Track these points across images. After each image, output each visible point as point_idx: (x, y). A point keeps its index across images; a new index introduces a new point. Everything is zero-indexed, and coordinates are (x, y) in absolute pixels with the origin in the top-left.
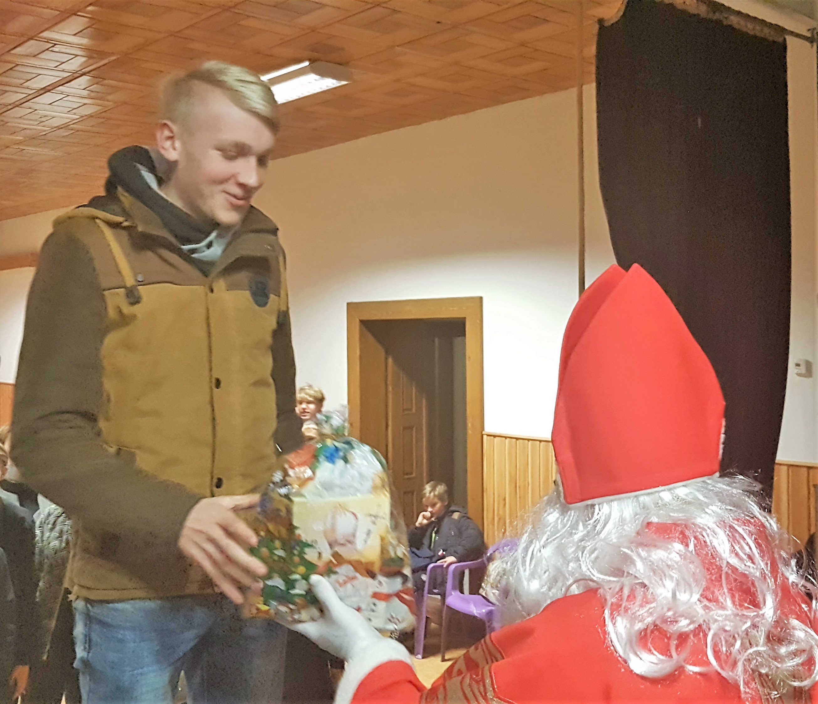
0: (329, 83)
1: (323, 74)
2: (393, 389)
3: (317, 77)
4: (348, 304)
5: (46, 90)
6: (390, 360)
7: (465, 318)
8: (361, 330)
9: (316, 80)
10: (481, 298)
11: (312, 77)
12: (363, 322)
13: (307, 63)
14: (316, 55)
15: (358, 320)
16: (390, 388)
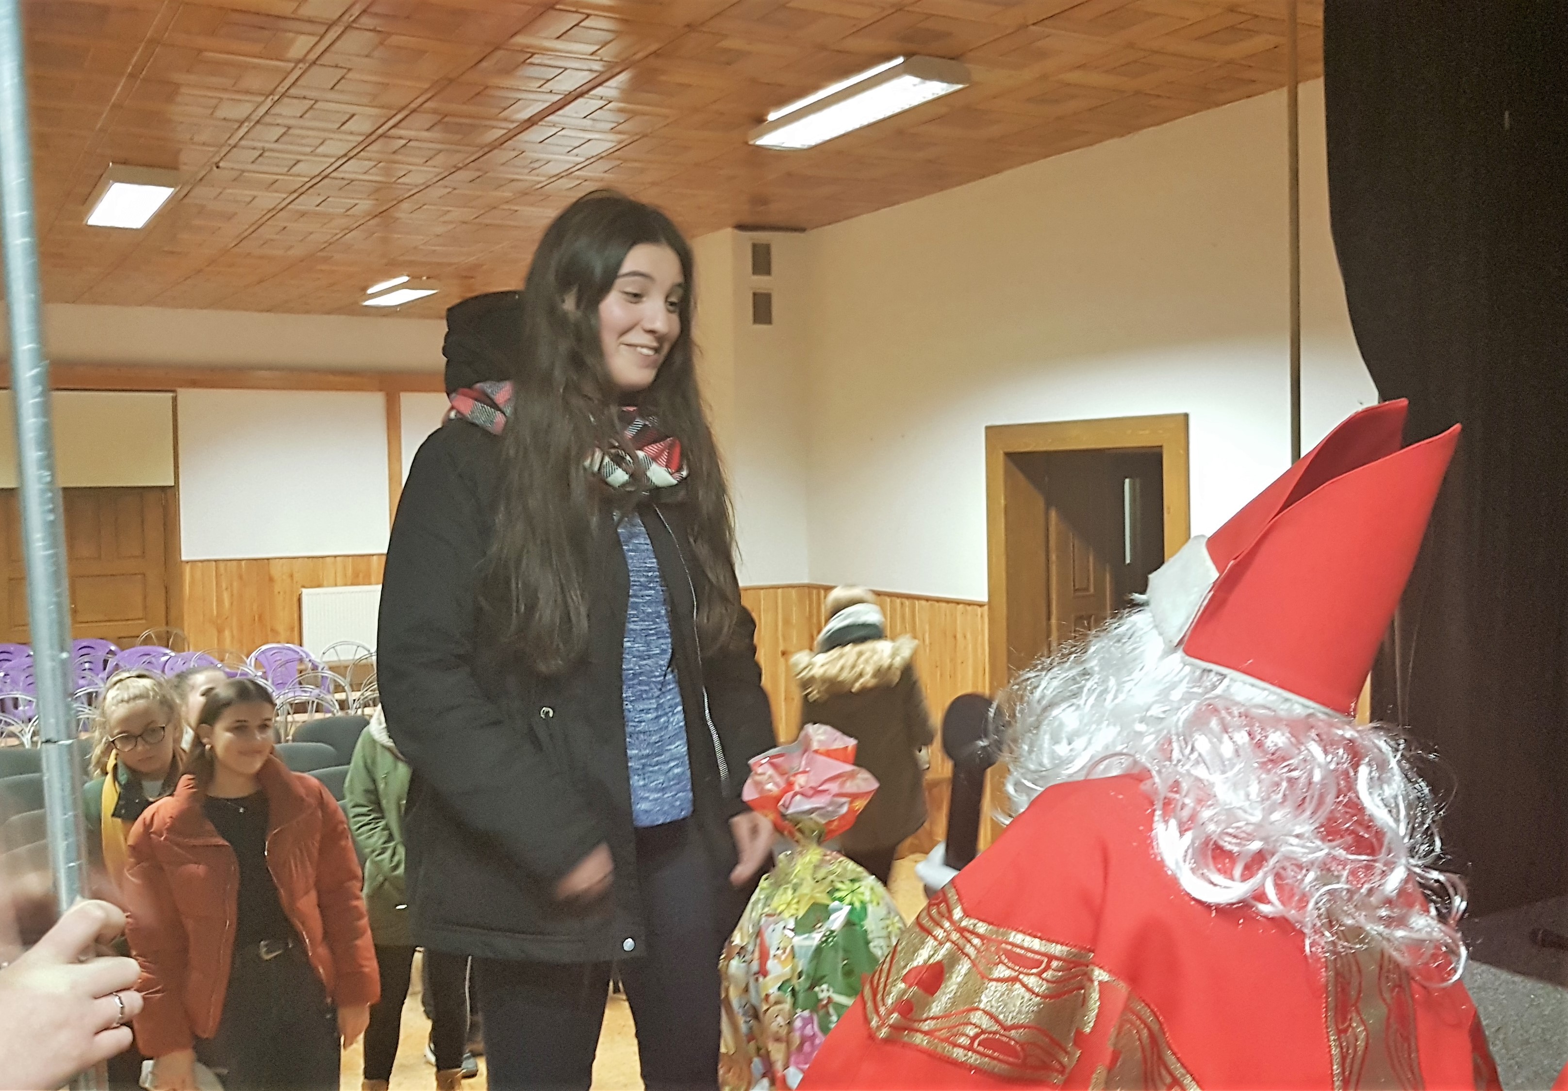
0: (936, 89)
1: (925, 74)
2: (1058, 557)
3: (917, 80)
4: (988, 429)
5: (531, 122)
6: (1053, 514)
7: (1161, 447)
8: (1006, 466)
9: (915, 85)
10: (1186, 416)
11: (908, 81)
12: (1009, 455)
13: (900, 60)
14: (912, 47)
15: (1002, 452)
16: (1053, 557)
